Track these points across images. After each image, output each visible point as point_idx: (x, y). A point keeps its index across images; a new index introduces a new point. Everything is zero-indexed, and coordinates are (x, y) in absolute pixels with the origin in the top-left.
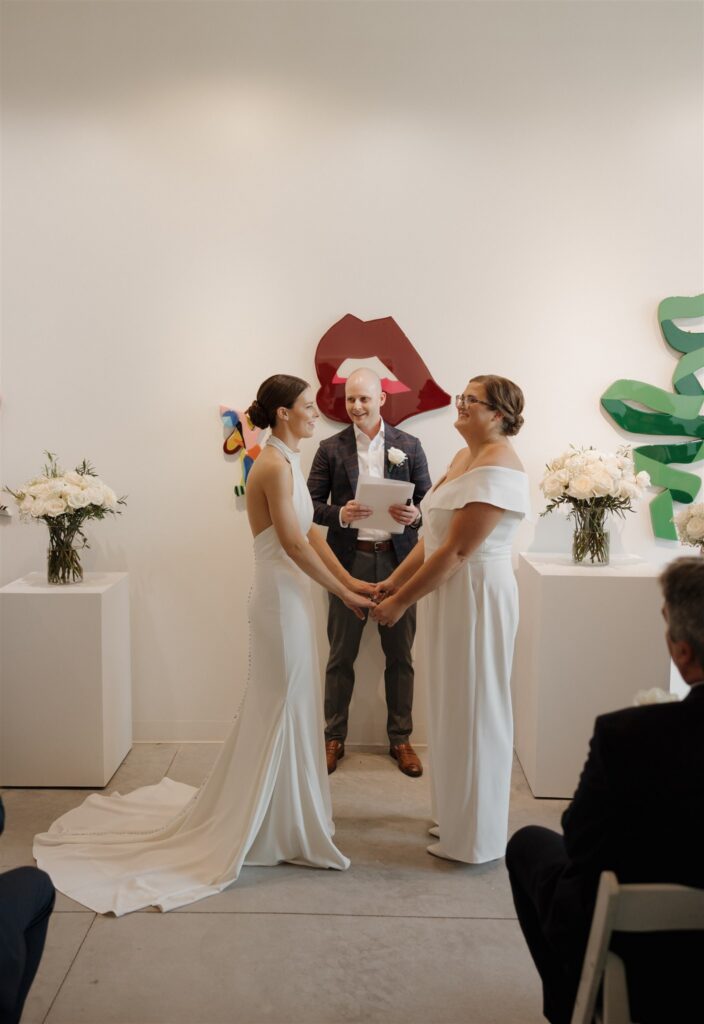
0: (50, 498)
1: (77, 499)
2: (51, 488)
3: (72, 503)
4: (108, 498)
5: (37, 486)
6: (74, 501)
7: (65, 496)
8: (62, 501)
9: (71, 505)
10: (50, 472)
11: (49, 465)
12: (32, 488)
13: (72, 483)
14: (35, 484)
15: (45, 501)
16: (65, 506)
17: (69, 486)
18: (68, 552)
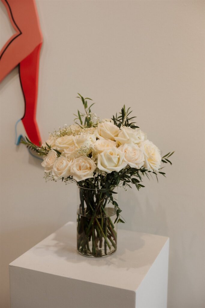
0: (78, 155)
1: (110, 160)
2: (79, 142)
3: (102, 164)
4: (151, 159)
5: (66, 137)
6: (106, 163)
7: (96, 154)
8: (91, 161)
9: (100, 167)
10: (83, 119)
11: (83, 111)
12: (59, 140)
13: (106, 137)
14: (64, 134)
15: (71, 159)
16: (94, 168)
17: (102, 140)
18: (100, 220)
